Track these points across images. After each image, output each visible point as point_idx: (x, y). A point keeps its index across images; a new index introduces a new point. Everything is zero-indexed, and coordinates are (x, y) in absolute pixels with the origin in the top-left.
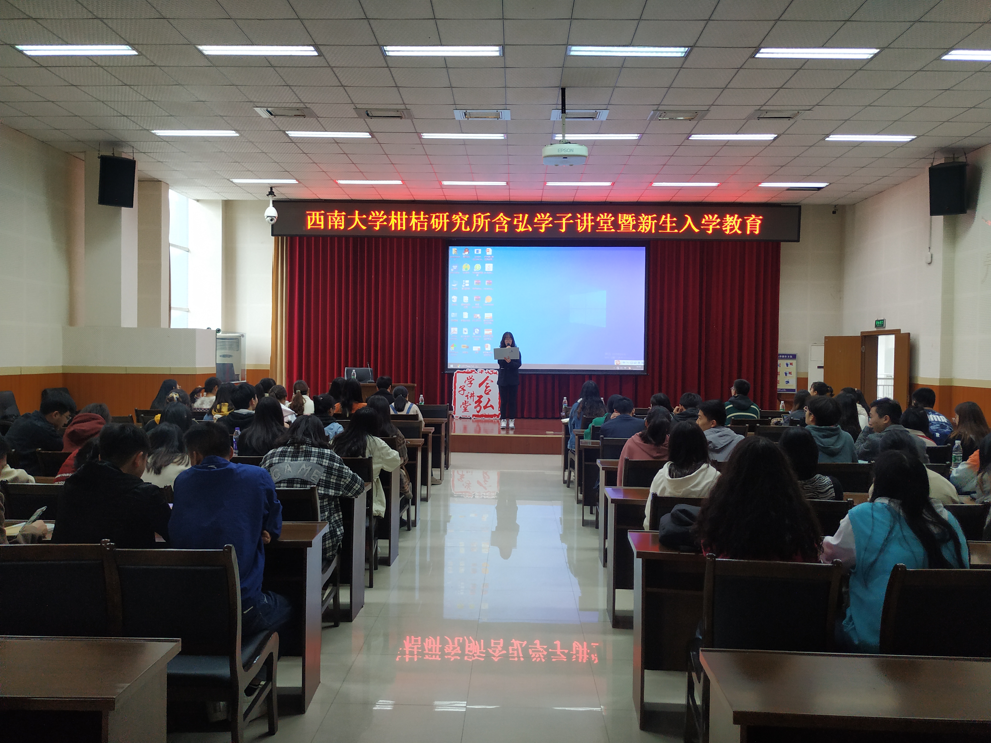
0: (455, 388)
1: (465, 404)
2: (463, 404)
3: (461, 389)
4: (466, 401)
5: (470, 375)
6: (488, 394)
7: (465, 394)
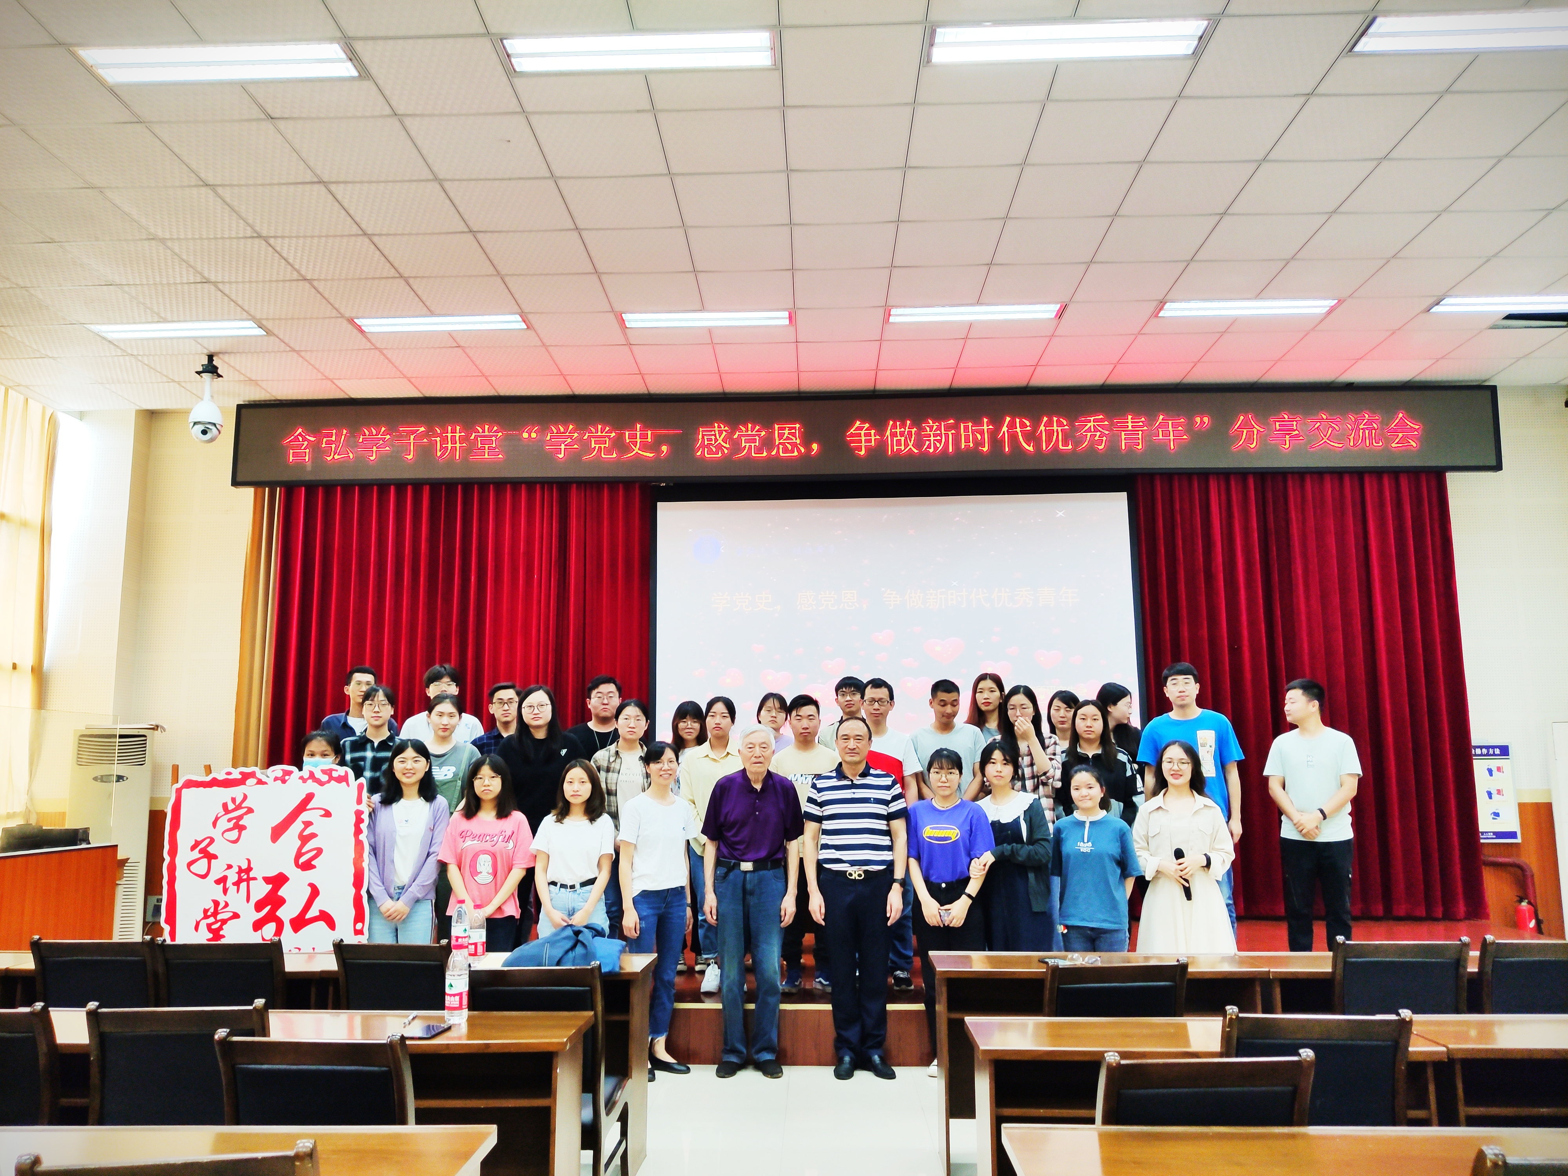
0: (173, 852)
1: (215, 914)
3: (196, 854)
4: (216, 903)
5: (237, 792)
6: (307, 866)
7: (215, 874)
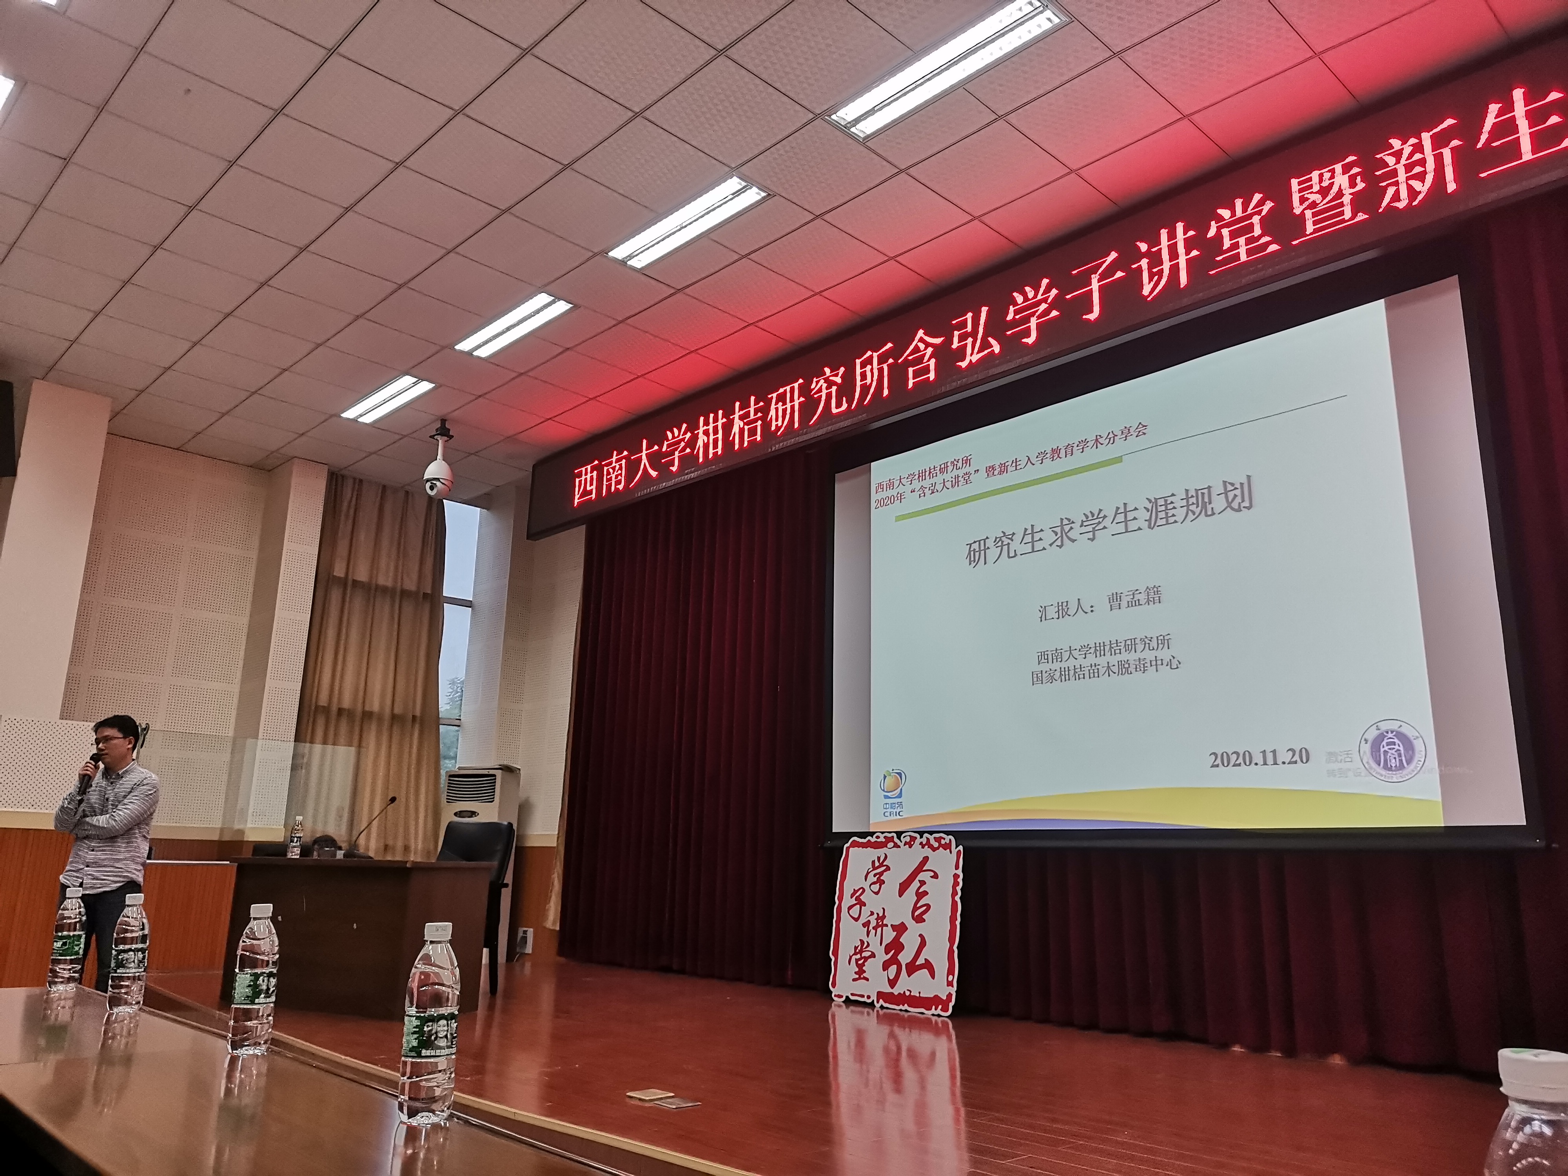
0: (841, 899)
1: (861, 952)
2: (855, 954)
3: (853, 901)
4: (862, 942)
5: (881, 852)
6: (919, 919)
7: (863, 920)
